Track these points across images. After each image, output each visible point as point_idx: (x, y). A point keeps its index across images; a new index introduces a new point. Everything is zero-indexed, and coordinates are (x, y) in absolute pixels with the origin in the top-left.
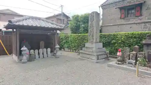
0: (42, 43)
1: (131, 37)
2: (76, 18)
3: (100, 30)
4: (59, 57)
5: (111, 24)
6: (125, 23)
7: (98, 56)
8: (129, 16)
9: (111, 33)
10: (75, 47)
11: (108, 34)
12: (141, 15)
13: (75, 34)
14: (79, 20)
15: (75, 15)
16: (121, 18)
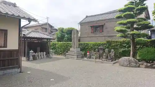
0: (39, 49)
1: (96, 45)
2: (62, 30)
3: (79, 40)
4: (52, 58)
5: (86, 36)
6: (94, 36)
7: (77, 55)
8: (97, 31)
9: (85, 43)
10: (61, 51)
11: (83, 42)
12: (103, 32)
13: (61, 42)
14: (64, 32)
15: (60, 28)
16: (92, 33)
